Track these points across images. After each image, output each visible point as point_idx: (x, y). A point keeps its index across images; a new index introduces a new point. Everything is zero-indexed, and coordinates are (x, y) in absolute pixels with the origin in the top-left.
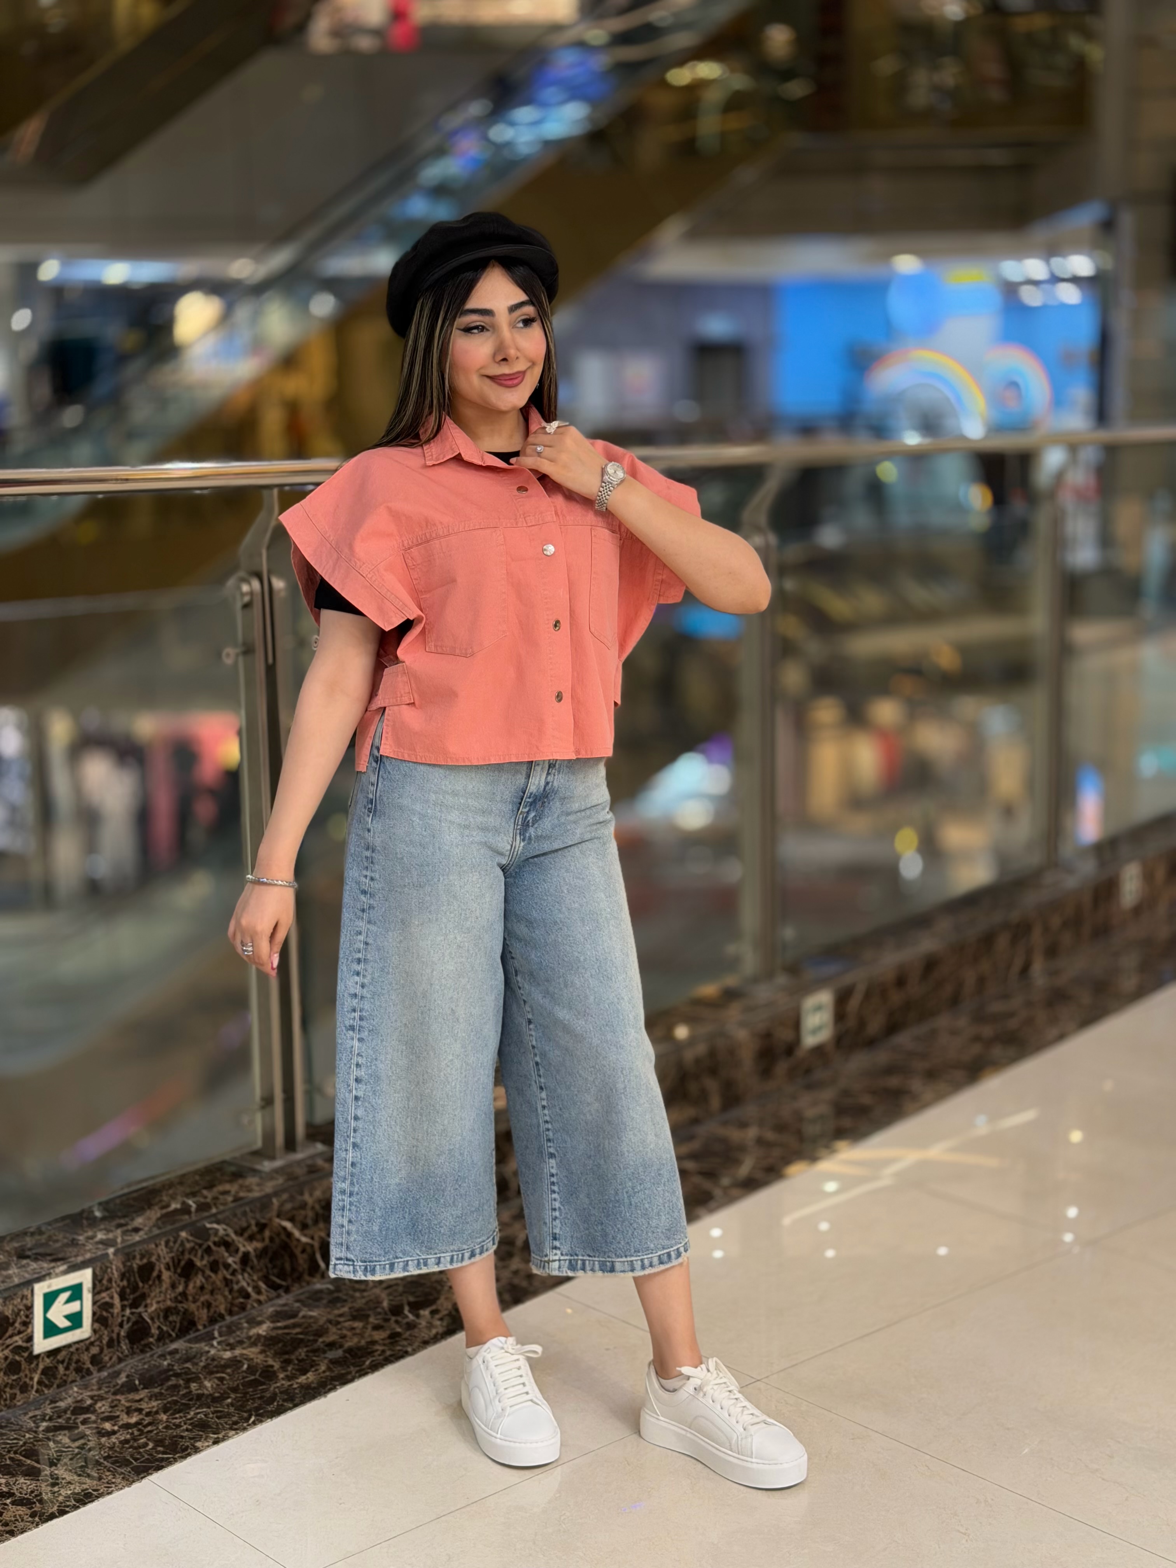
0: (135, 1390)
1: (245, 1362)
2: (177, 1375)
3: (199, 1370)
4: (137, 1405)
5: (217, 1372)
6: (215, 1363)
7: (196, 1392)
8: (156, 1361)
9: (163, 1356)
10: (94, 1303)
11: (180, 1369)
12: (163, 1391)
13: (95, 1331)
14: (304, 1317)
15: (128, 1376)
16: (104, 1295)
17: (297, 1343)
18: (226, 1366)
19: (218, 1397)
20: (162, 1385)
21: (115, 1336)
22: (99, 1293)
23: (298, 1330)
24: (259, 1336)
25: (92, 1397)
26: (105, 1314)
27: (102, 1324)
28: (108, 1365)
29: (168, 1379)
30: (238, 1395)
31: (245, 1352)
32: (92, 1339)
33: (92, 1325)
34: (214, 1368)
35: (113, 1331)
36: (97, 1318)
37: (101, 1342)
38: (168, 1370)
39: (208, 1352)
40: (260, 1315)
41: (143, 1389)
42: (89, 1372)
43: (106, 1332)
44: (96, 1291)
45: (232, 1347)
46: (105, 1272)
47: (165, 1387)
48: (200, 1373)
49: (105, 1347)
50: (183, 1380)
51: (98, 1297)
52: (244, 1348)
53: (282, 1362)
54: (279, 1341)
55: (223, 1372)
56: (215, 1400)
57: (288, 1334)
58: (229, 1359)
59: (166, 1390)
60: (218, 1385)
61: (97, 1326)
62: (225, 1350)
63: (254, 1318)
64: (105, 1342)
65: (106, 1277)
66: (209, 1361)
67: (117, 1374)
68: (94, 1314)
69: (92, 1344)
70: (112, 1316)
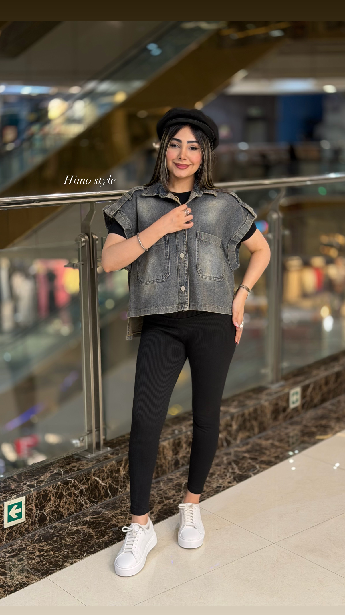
0: (41, 542)
1: (82, 531)
2: (57, 536)
3: (65, 534)
4: (42, 548)
6: (71, 531)
7: (64, 543)
8: (49, 530)
10: (26, 509)
11: (58, 534)
13: (26, 519)
14: (103, 514)
15: (38, 536)
16: (30, 506)
18: (75, 533)
19: (72, 545)
20: (51, 540)
21: (34, 521)
22: (28, 505)
23: (101, 519)
24: (86, 520)
25: (25, 544)
26: (30, 513)
27: (29, 517)
28: (31, 532)
29: (53, 538)
31: (82, 527)
32: (25, 522)
33: (25, 517)
34: (70, 534)
35: (33, 519)
36: (27, 514)
37: (29, 523)
38: (53, 534)
40: (87, 513)
41: (44, 541)
42: (24, 534)
43: (30, 519)
44: (27, 505)
45: (77, 525)
46: (30, 497)
48: (65, 535)
49: (30, 525)
50: (59, 538)
51: (27, 507)
52: (81, 526)
54: (95, 523)
55: (73, 535)
57: (98, 520)
59: (53, 542)
60: (72, 540)
61: (27, 517)
62: (74, 527)
63: (84, 514)
64: (30, 523)
65: (31, 499)
67: (34, 535)
68: (26, 513)
69: (25, 524)
70: (33, 514)
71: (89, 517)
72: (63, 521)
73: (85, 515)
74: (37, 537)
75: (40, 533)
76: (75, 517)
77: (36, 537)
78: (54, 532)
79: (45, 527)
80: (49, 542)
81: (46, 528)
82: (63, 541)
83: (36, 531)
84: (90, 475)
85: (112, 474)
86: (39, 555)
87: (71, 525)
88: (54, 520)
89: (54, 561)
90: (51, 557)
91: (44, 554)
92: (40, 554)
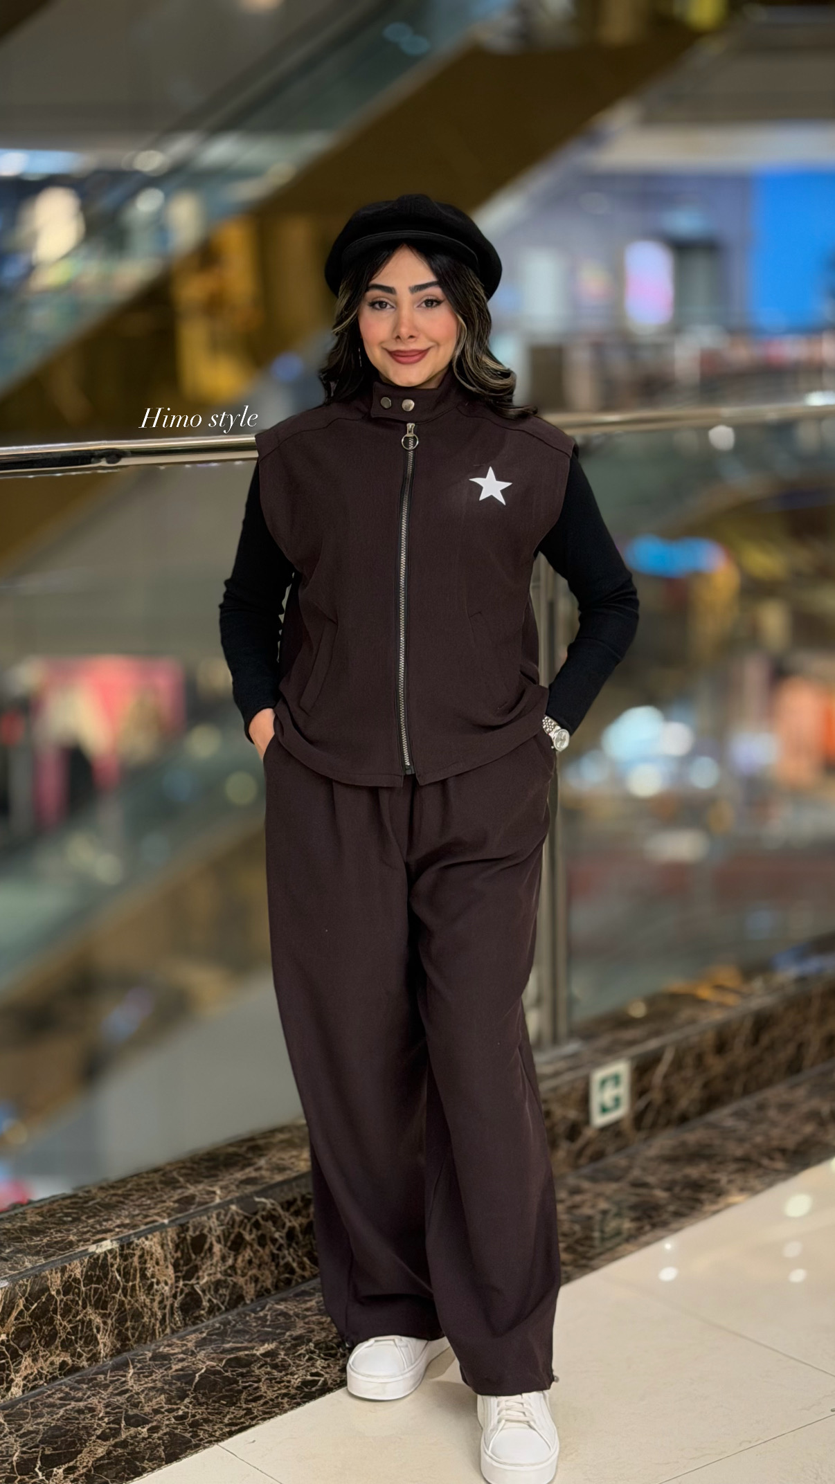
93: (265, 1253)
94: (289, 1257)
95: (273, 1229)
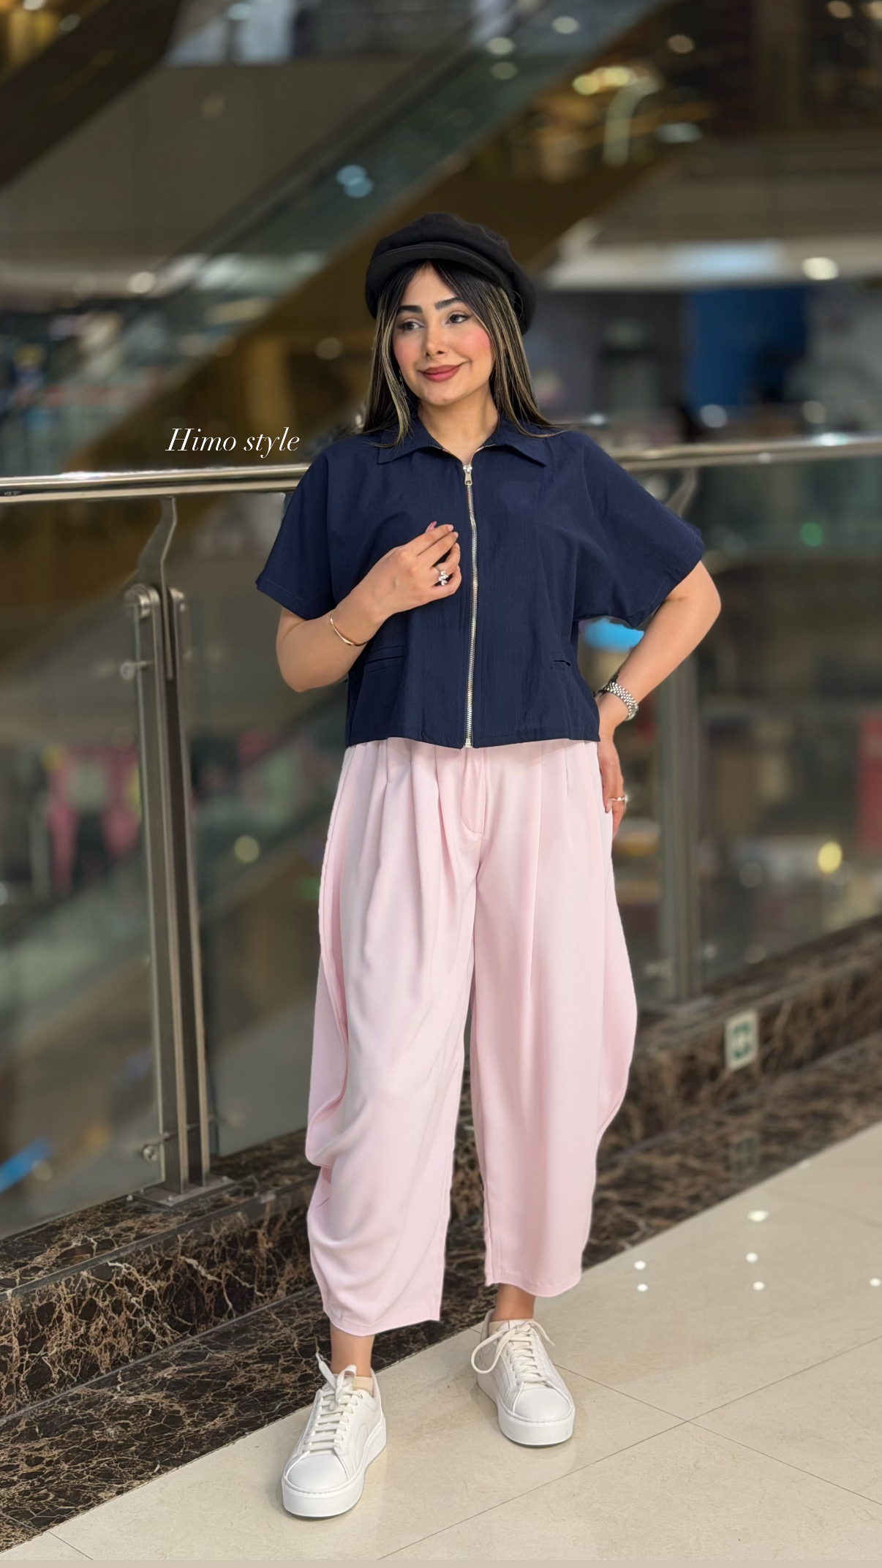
1: (150, 1407)
2: (79, 1422)
3: (102, 1417)
4: (36, 1454)
5: (120, 1419)
6: (119, 1408)
7: (99, 1440)
9: (63, 1402)
12: (64, 1439)
17: (203, 1387)
18: (129, 1413)
20: (64, 1433)
23: (204, 1373)
24: (164, 1379)
29: (70, 1426)
30: (143, 1443)
31: (149, 1397)
34: (117, 1414)
39: (112, 1397)
47: (66, 1435)
52: (148, 1393)
53: (188, 1408)
55: (126, 1419)
56: (119, 1448)
58: (134, 1405)
66: (112, 1407)
71: (170, 1370)
72: (99, 1382)
73: (160, 1366)
74: (24, 1427)
75: (32, 1415)
76: (131, 1370)
77: (22, 1426)
78: (70, 1411)
79: (47, 1398)
80: (58, 1438)
81: (49, 1401)
82: (96, 1433)
83: (22, 1411)
84: (174, 1253)
85: (234, 1249)
86: (27, 1474)
87: (120, 1392)
88: (73, 1380)
89: (69, 1489)
90: (61, 1477)
91: (44, 1469)
92: (30, 1470)
93: (120, 1320)
94: (147, 1323)
95: (130, 1294)
